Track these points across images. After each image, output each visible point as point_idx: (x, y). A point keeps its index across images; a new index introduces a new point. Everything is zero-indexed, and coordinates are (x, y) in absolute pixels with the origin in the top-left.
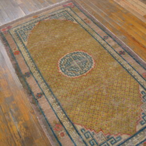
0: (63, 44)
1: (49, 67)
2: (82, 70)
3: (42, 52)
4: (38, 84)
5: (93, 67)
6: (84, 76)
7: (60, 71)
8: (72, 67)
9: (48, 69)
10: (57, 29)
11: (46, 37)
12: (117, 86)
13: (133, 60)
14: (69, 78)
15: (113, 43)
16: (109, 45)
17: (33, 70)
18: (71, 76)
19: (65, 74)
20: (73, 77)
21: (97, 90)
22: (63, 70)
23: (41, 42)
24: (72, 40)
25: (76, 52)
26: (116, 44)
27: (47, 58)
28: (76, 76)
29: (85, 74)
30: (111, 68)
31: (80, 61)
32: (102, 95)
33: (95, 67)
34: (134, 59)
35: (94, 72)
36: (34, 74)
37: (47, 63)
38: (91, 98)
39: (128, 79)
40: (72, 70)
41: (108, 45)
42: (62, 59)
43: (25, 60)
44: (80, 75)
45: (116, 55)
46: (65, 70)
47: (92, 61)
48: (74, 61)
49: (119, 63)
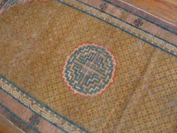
0: (52, 44)
1: (56, 92)
2: (104, 75)
3: (30, 73)
4: (59, 128)
5: (114, 63)
6: (111, 83)
7: (76, 92)
8: (88, 78)
9: (57, 97)
10: (27, 22)
11: (20, 43)
12: (160, 79)
13: (157, 27)
14: (95, 97)
15: (118, 12)
16: (115, 17)
17: (37, 109)
18: (95, 92)
19: (85, 93)
20: (98, 93)
21: (140, 96)
22: (78, 88)
23: (18, 55)
24: (60, 32)
25: (77, 49)
26: (123, 11)
27: (43, 79)
28: (102, 89)
29: (111, 80)
30: (138, 54)
31: (92, 63)
32: (150, 101)
33: (117, 63)
34: (158, 25)
35: (120, 71)
36: (43, 116)
37: (50, 88)
38: (140, 113)
39: (168, 60)
40: (90, 82)
41: (113, 18)
42: (66, 72)
43: (14, 98)
44: (107, 86)
45: (133, 30)
46: (82, 88)
47: (107, 54)
48: (85, 66)
49: (143, 40)
